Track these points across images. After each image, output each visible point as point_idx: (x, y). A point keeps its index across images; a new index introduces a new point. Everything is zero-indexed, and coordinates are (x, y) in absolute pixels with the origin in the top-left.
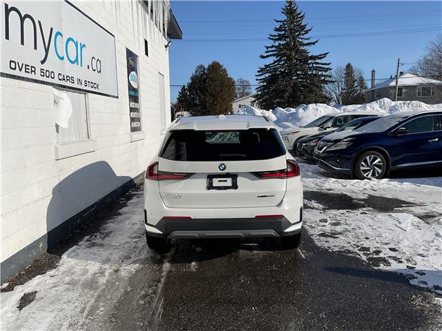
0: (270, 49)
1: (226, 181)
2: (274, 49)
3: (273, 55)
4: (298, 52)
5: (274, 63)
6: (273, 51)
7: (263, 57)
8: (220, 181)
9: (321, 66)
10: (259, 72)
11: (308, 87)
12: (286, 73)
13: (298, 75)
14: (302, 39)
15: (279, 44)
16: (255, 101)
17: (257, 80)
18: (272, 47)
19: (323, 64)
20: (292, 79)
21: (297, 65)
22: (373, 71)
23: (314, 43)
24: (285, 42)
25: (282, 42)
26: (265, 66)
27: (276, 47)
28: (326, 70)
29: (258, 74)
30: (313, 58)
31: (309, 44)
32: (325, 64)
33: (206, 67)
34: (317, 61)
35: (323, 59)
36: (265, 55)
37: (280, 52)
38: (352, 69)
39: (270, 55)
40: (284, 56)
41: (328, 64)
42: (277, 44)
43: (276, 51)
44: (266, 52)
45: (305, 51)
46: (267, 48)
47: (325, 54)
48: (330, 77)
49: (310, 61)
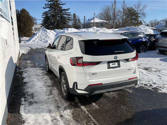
0: (46, 5)
1: (115, 64)
2: (48, 5)
3: (48, 7)
4: (58, 7)
5: (48, 11)
6: (48, 6)
7: (44, 8)
8: (113, 64)
9: (67, 13)
10: (43, 14)
11: (63, 21)
12: (54, 15)
13: (59, 16)
14: (59, 2)
15: (51, 3)
16: (42, 26)
17: (42, 17)
18: (48, 4)
19: (68, 13)
20: (57, 18)
21: (58, 12)
22: (85, 17)
23: (64, 4)
24: (53, 3)
25: (52, 3)
26: (45, 12)
27: (49, 4)
28: (70, 15)
29: (43, 15)
30: (64, 10)
31: (62, 4)
32: (69, 13)
33: (19, 11)
34: (66, 11)
35: (68, 11)
36: (45, 7)
37: (51, 7)
38: (76, 15)
39: (47, 8)
40: (53, 8)
41: (70, 13)
42: (50, 3)
43: (49, 6)
44: (45, 6)
45: (61, 7)
46: (46, 4)
47: (69, 9)
48: (71, 18)
49: (63, 11)
